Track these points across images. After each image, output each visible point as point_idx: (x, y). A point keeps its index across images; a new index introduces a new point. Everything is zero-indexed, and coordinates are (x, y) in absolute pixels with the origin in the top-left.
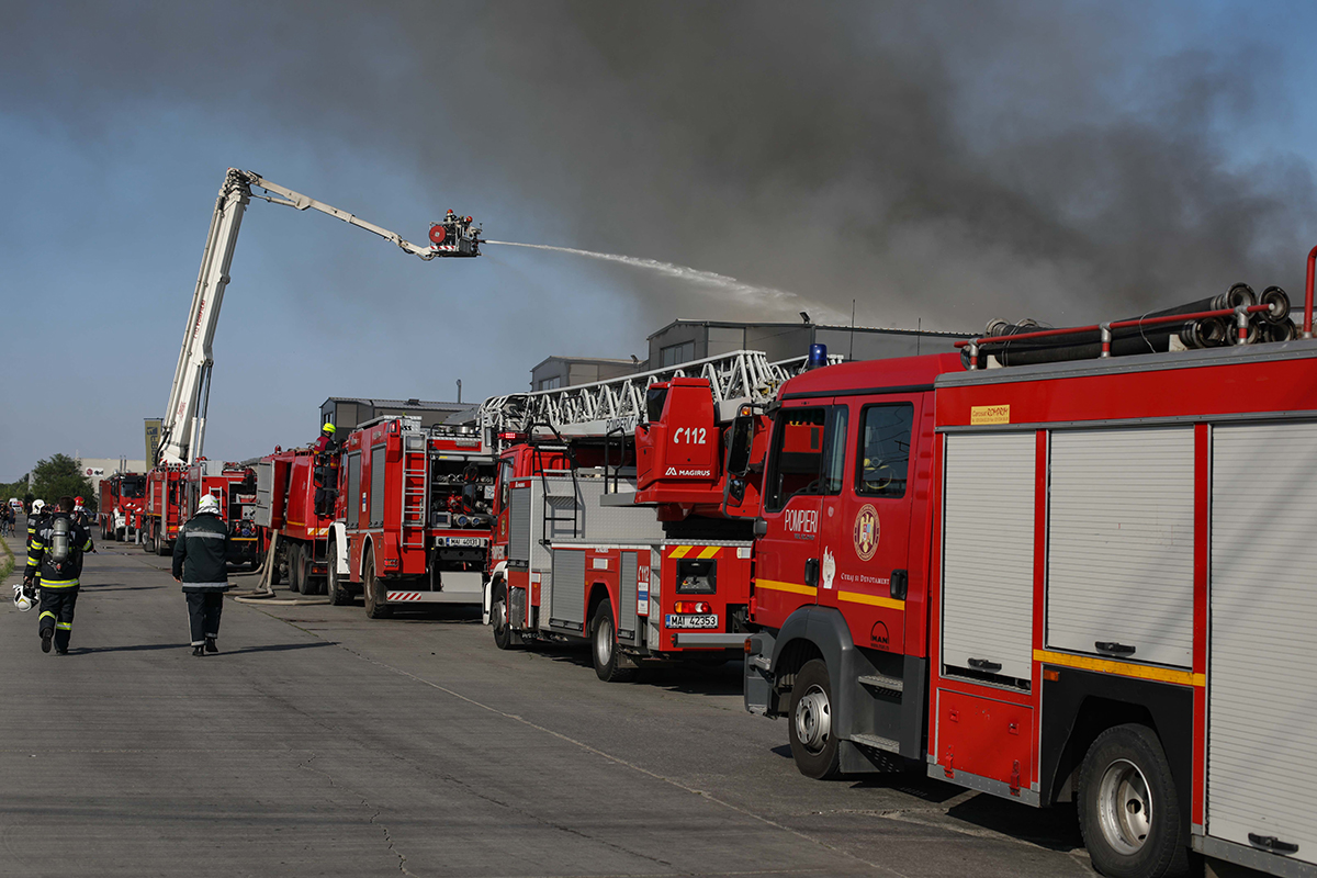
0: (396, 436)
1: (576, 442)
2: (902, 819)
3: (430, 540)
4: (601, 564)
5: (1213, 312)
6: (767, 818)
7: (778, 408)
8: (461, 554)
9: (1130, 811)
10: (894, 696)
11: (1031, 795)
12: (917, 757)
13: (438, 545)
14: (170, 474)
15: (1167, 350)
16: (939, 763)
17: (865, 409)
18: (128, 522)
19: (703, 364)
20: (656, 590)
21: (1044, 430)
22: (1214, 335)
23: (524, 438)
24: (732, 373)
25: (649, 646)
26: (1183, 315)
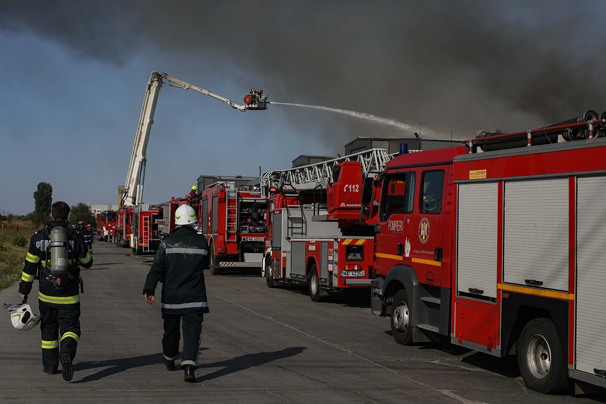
0: (223, 191)
1: (303, 192)
2: (440, 363)
3: (239, 239)
4: (312, 248)
5: (578, 123)
6: (376, 362)
7: (385, 174)
8: (253, 245)
9: (542, 359)
10: (436, 306)
11: (497, 352)
12: (447, 334)
13: (243, 241)
14: (126, 211)
15: (557, 142)
16: (456, 337)
17: (423, 173)
18: (109, 233)
19: (358, 155)
20: (336, 260)
21: (502, 181)
22: (579, 135)
23: (279, 191)
24: (370, 159)
25: (334, 285)
26: (564, 126)
